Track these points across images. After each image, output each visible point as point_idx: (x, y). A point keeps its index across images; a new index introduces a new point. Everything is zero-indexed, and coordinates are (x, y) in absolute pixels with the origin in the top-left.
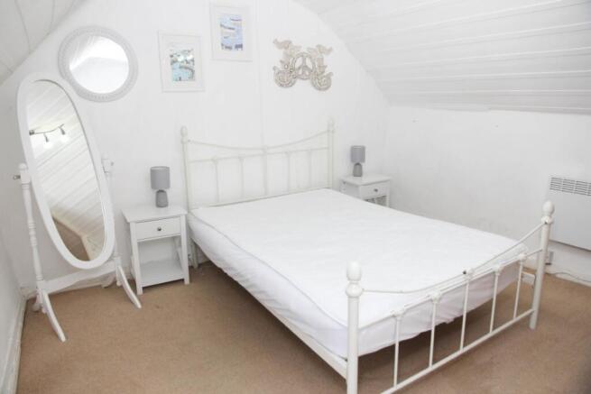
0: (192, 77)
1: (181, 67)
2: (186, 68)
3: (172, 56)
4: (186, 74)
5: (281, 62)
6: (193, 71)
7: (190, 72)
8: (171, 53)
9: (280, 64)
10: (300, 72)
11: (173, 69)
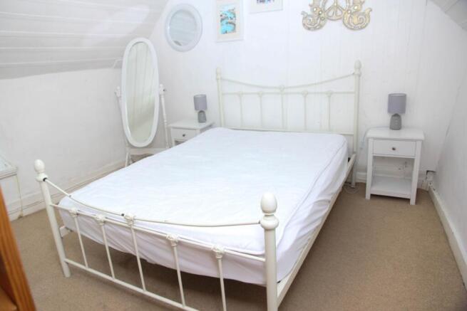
0: (234, 30)
1: (227, 23)
2: (230, 23)
3: (221, 16)
4: (230, 28)
5: (311, 6)
6: (235, 25)
7: (232, 26)
8: (221, 13)
9: (309, 8)
10: (331, 14)
11: (222, 25)
